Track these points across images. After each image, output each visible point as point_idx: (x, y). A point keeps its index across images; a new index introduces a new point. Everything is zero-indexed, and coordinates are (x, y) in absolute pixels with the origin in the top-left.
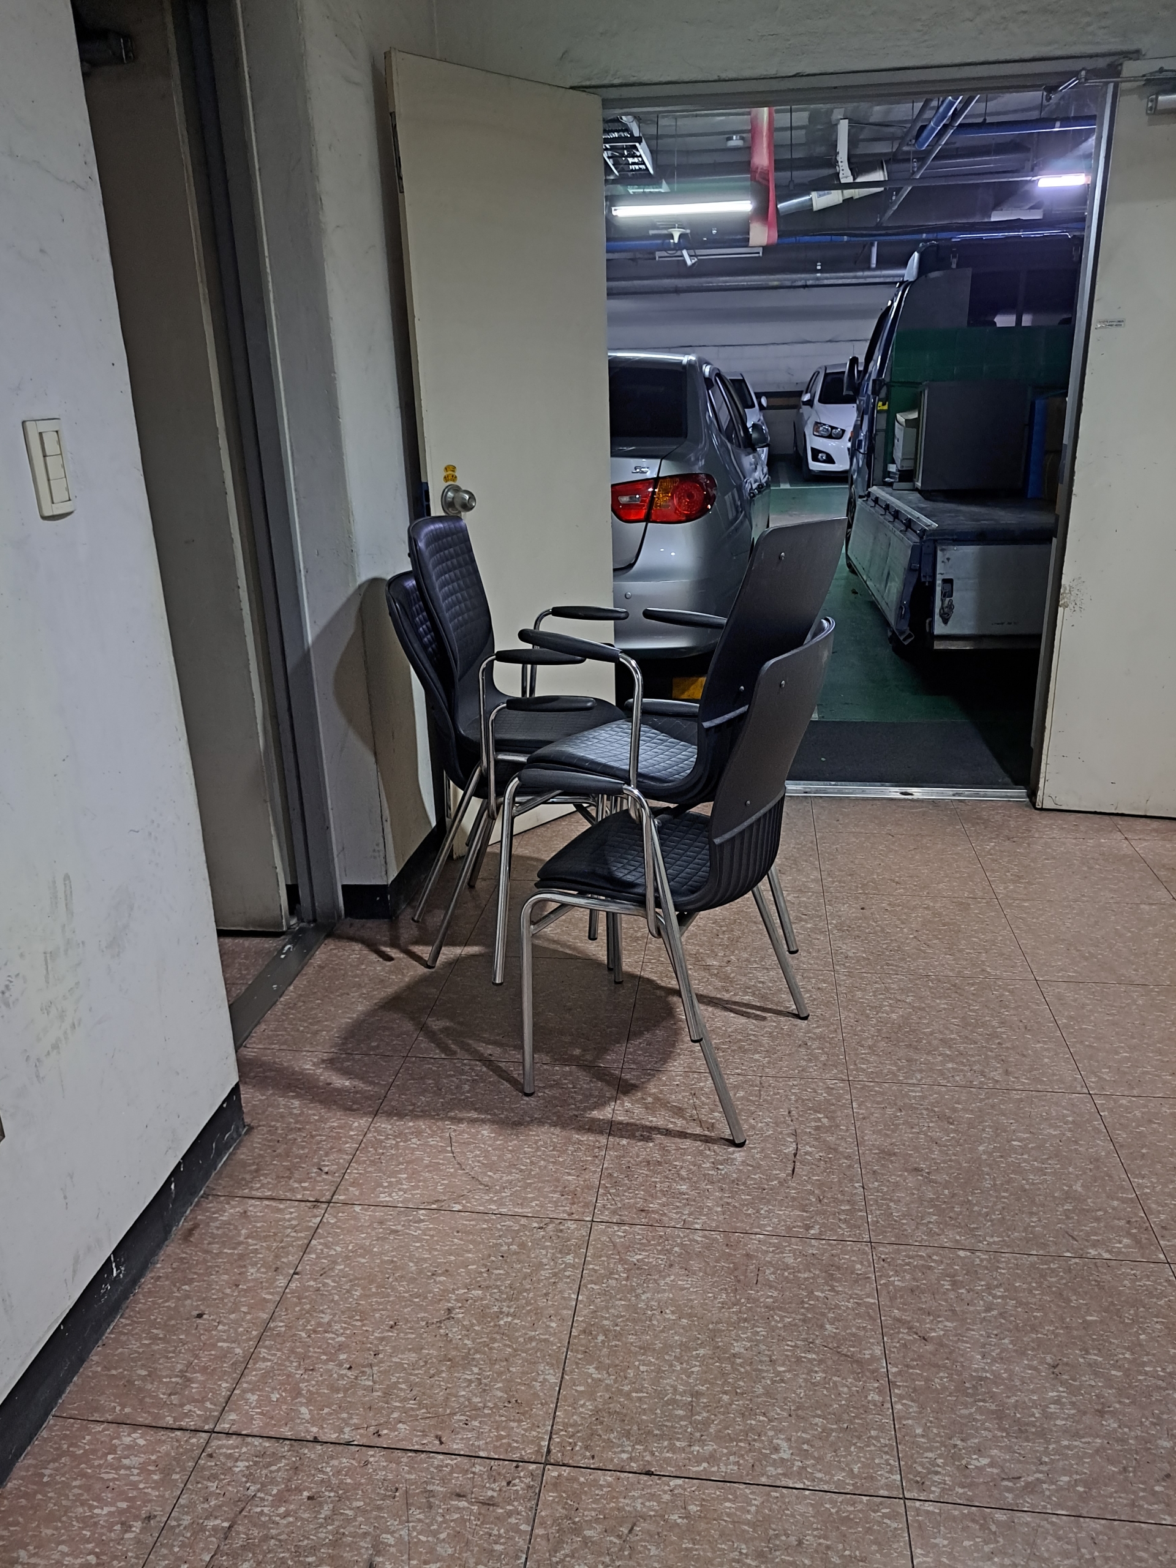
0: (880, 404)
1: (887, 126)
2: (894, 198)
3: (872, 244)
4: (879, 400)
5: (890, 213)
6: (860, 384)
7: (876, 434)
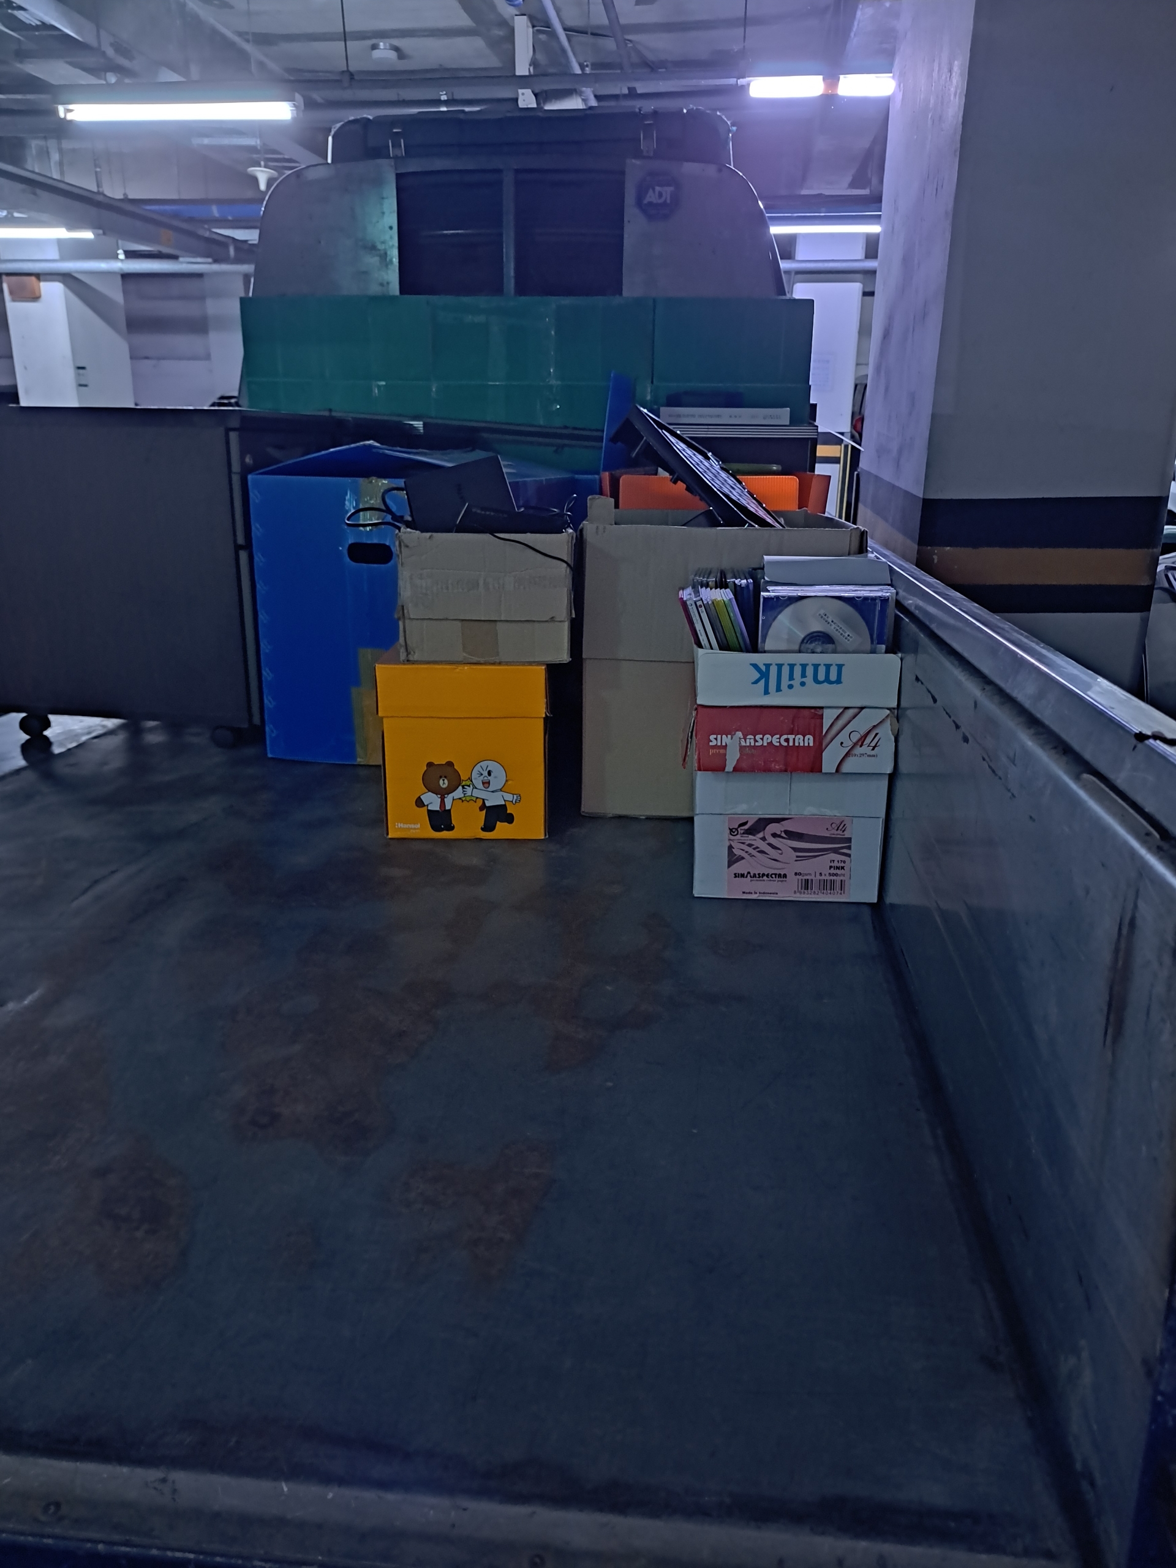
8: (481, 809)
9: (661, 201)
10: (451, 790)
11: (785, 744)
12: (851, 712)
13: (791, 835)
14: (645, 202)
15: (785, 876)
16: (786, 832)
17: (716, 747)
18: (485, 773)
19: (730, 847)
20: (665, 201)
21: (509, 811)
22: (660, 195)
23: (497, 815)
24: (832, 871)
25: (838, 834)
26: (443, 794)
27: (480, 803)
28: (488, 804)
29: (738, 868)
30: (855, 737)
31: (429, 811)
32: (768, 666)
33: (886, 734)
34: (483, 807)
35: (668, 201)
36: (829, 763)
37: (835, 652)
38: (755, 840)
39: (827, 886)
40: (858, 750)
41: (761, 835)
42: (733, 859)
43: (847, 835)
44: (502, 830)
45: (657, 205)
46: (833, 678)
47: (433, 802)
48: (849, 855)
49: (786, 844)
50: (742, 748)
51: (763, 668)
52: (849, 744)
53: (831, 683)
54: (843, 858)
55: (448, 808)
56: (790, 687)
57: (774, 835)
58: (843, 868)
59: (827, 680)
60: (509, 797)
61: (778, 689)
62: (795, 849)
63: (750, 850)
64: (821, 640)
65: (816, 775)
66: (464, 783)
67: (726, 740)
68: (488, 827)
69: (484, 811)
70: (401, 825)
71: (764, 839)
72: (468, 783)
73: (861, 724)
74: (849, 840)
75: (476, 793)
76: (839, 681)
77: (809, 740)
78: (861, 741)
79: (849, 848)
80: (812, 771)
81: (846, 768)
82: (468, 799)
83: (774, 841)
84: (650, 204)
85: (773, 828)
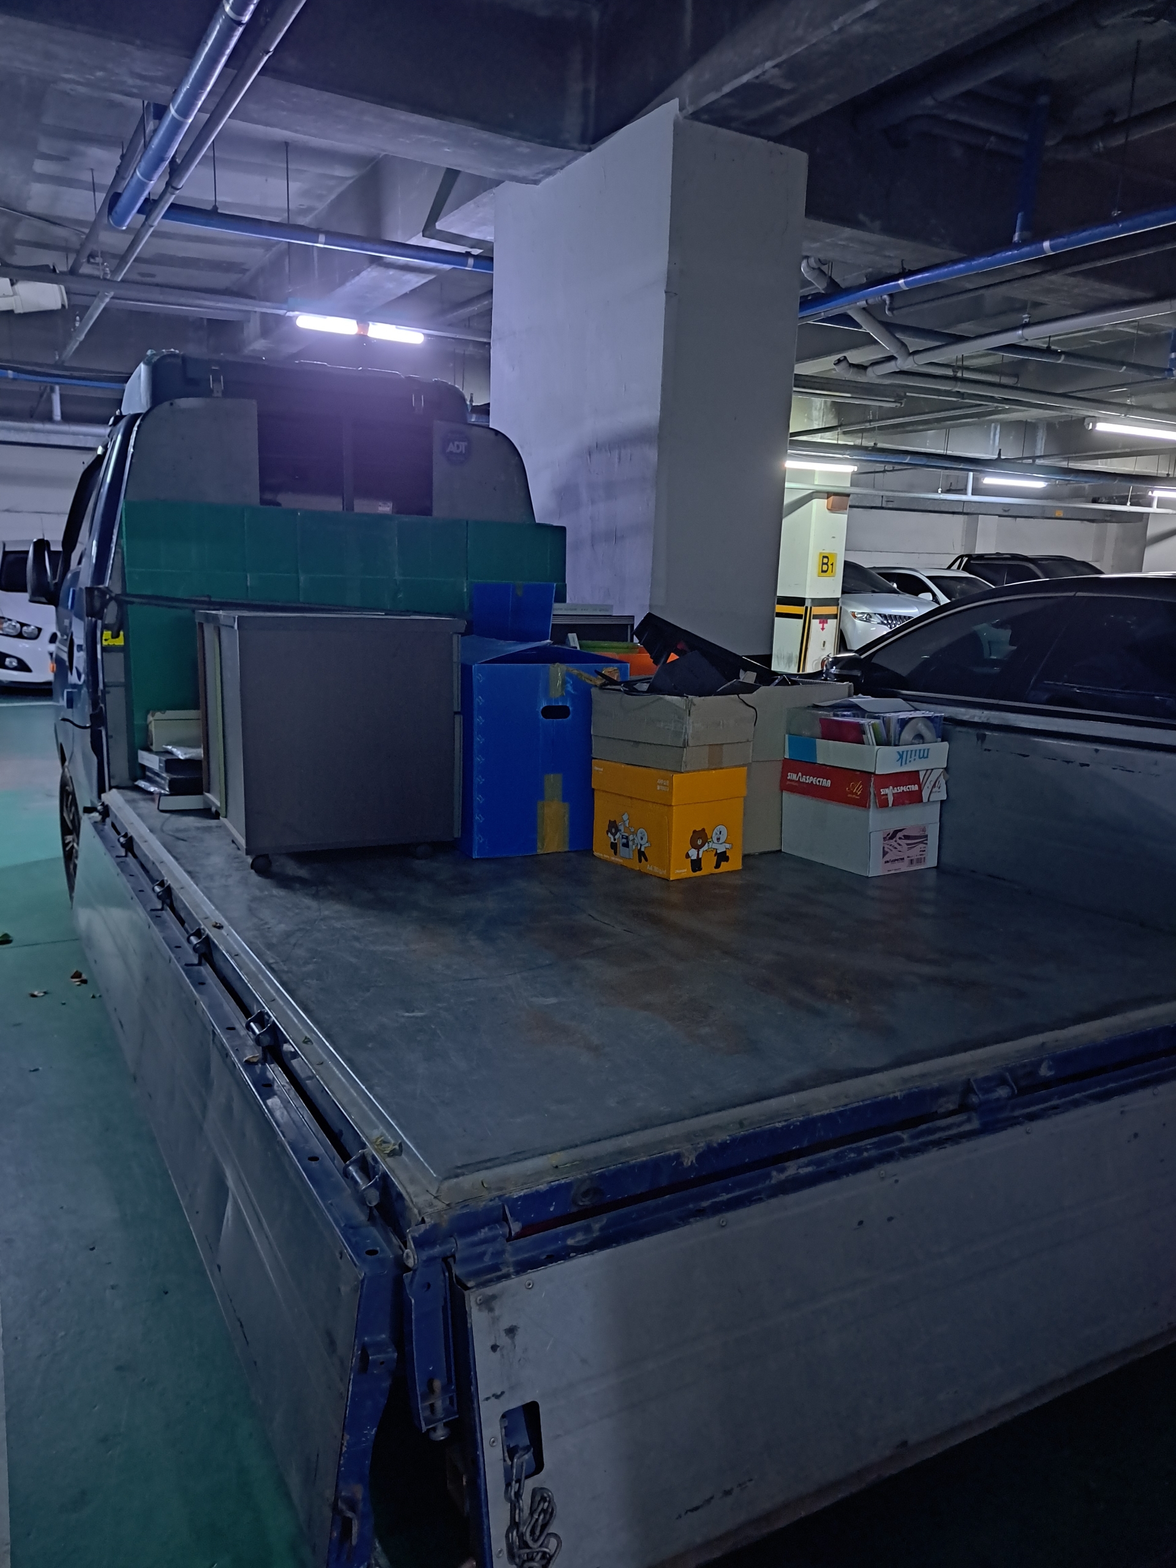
0: (107, 634)
1: (55, 223)
2: (77, 324)
3: (52, 390)
4: (105, 627)
5: (74, 346)
6: (58, 586)
7: (104, 692)
8: (715, 855)
9: (458, 451)
10: (703, 845)
11: (908, 790)
12: (929, 772)
13: (907, 837)
14: (448, 450)
15: (903, 859)
16: (904, 836)
17: (883, 795)
18: (718, 833)
19: (884, 848)
20: (462, 452)
21: (727, 855)
22: (458, 447)
23: (722, 857)
24: (921, 853)
25: (921, 833)
26: (698, 848)
27: (715, 851)
28: (718, 852)
29: (887, 858)
30: (932, 783)
31: (692, 860)
32: (903, 752)
33: (942, 781)
34: (716, 854)
35: (464, 452)
36: (925, 799)
37: (923, 743)
38: (892, 842)
39: (919, 861)
40: (934, 790)
41: (894, 839)
42: (885, 853)
43: (926, 833)
44: (725, 867)
45: (457, 454)
46: (924, 755)
47: (693, 853)
48: (926, 844)
49: (904, 842)
50: (893, 794)
51: (901, 753)
52: (931, 787)
53: (925, 758)
54: (924, 845)
55: (700, 856)
56: (910, 761)
57: (900, 838)
58: (924, 851)
59: (923, 757)
60: (728, 846)
61: (906, 763)
62: (908, 844)
63: (891, 848)
64: (920, 737)
65: (921, 804)
66: (709, 840)
67: (887, 790)
68: (718, 866)
69: (716, 857)
70: (678, 871)
71: (896, 841)
72: (711, 840)
73: (933, 777)
74: (927, 836)
75: (715, 846)
76: (927, 757)
77: (915, 788)
78: (934, 786)
79: (927, 840)
80: (919, 802)
81: (931, 800)
82: (710, 850)
83: (899, 841)
84: (451, 453)
85: (899, 835)
